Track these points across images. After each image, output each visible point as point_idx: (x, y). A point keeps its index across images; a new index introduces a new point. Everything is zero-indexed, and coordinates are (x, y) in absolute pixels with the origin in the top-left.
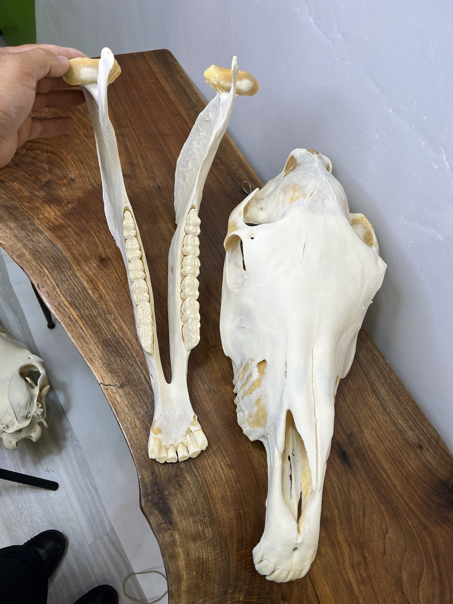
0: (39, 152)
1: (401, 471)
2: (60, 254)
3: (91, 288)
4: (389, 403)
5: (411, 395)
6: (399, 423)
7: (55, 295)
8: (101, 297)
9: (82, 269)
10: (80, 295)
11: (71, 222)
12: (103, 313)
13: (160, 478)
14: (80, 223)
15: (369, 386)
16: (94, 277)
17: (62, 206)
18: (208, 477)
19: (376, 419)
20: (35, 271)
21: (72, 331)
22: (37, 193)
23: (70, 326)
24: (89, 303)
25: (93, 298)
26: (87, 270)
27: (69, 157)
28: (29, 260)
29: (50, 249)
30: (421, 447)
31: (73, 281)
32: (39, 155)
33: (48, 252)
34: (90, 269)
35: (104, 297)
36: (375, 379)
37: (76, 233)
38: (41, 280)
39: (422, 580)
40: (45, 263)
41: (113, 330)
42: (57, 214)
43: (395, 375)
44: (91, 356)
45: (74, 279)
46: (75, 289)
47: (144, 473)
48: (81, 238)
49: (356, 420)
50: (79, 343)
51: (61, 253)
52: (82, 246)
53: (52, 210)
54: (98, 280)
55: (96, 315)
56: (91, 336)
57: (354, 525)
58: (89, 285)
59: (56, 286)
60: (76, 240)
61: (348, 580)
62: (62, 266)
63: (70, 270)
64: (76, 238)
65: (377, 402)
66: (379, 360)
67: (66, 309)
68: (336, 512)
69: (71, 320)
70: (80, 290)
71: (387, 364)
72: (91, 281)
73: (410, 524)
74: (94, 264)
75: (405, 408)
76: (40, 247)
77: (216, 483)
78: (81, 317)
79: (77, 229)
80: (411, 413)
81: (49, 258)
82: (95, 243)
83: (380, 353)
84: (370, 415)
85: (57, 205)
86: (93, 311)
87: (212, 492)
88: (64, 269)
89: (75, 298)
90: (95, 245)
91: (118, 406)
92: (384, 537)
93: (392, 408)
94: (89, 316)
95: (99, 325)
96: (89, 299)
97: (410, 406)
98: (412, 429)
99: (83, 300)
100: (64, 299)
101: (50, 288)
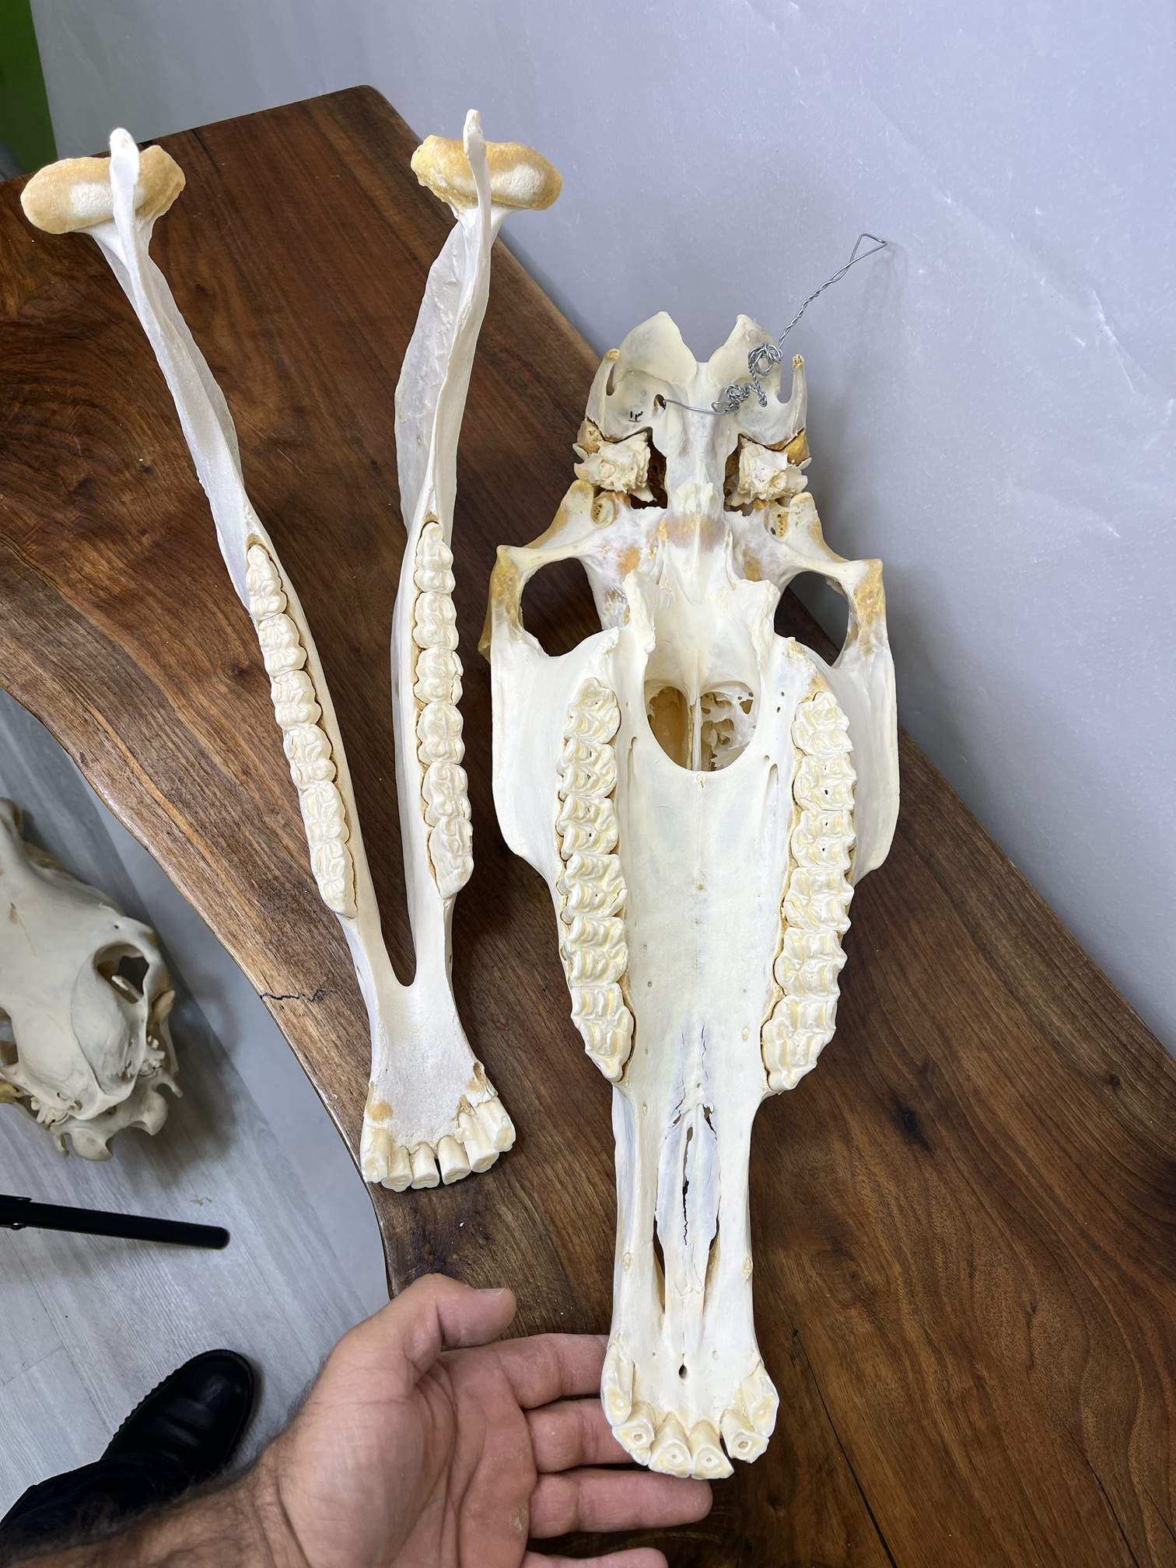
0: (55, 406)
1: (1064, 1150)
2: (132, 671)
3: (219, 750)
4: (1023, 974)
5: (1081, 949)
6: (1051, 1024)
7: (128, 778)
8: (246, 772)
9: (190, 703)
10: (192, 771)
11: (152, 582)
12: (254, 813)
13: (436, 1223)
14: (176, 583)
15: (968, 935)
16: (223, 721)
17: (125, 542)
18: (558, 1208)
19: (989, 1018)
20: (71, 721)
21: (179, 867)
22: (59, 516)
23: (174, 854)
24: (216, 790)
25: (225, 777)
26: (206, 703)
27: (132, 410)
28: (53, 693)
29: (106, 660)
30: (1113, 1082)
31: (172, 736)
32: (54, 413)
33: (101, 668)
34: (212, 701)
35: (253, 772)
36: (982, 915)
37: (169, 610)
38: (88, 743)
39: (1134, 1426)
40: (96, 698)
41: (284, 854)
42: (115, 564)
43: (1035, 900)
44: (233, 928)
45: (174, 732)
46: (178, 758)
47: (393, 1212)
48: (182, 622)
49: (938, 1026)
50: (200, 896)
51: (135, 666)
52: (187, 641)
53: (102, 556)
54: (234, 727)
55: (237, 818)
57: (945, 1299)
58: (212, 742)
59: (129, 755)
60: (169, 629)
61: (939, 1441)
62: (140, 700)
63: (161, 709)
64: (170, 622)
65: (990, 974)
66: (989, 862)
67: (160, 812)
68: (897, 1268)
69: (175, 840)
70: (192, 758)
71: (1011, 872)
72: (217, 731)
73: (1096, 1283)
74: (221, 685)
75: (1066, 983)
76: (79, 658)
77: (580, 1224)
78: (199, 829)
79: (171, 600)
80: (1083, 995)
81: (104, 683)
82: (220, 631)
83: (993, 846)
84: (975, 1010)
85: (114, 542)
86: (230, 809)
87: (570, 1245)
88: (146, 707)
89: (181, 780)
90: (220, 636)
91: (313, 1049)
92: (1029, 1324)
93: (1033, 986)
94: (220, 825)
95: (247, 845)
96: (217, 778)
97: (1078, 976)
98: (1087, 1038)
99: (202, 784)
100: (153, 785)
101: (114, 761)
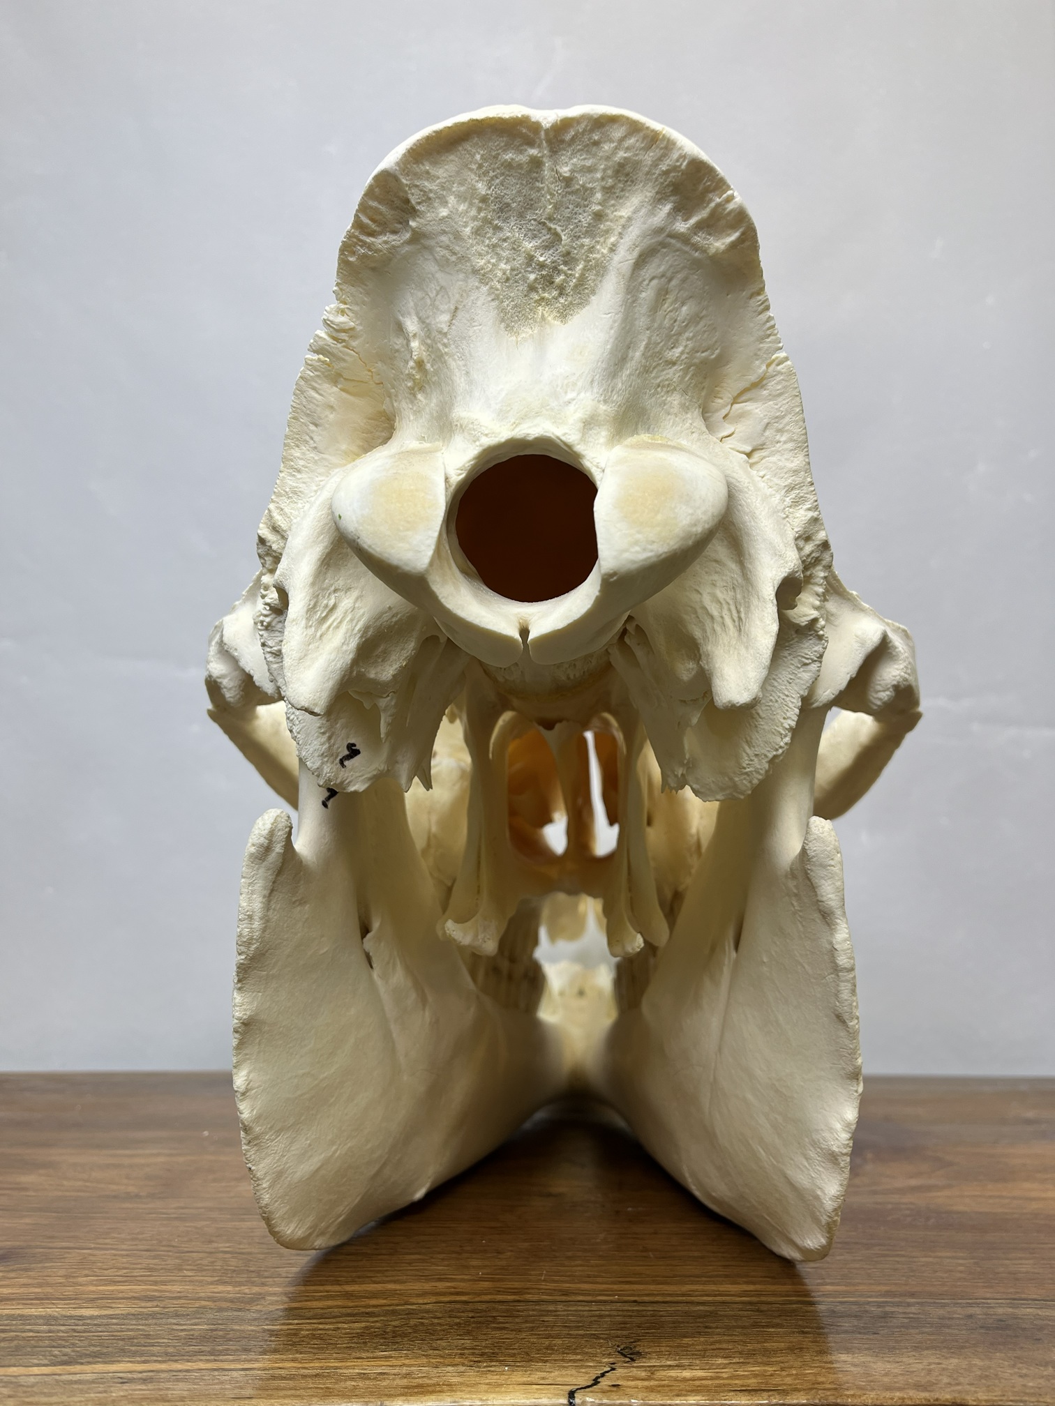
3: (73, 1306)
8: (152, 1299)
16: (36, 1290)
24: (130, 1327)
35: (162, 1295)
54: (65, 1286)
56: (293, 1360)
58: (53, 1306)
69: (144, 1381)
78: (168, 1358)
96: (114, 1321)
